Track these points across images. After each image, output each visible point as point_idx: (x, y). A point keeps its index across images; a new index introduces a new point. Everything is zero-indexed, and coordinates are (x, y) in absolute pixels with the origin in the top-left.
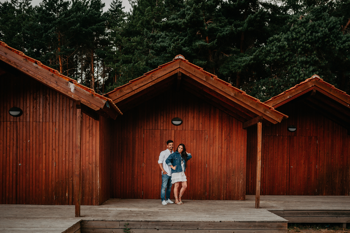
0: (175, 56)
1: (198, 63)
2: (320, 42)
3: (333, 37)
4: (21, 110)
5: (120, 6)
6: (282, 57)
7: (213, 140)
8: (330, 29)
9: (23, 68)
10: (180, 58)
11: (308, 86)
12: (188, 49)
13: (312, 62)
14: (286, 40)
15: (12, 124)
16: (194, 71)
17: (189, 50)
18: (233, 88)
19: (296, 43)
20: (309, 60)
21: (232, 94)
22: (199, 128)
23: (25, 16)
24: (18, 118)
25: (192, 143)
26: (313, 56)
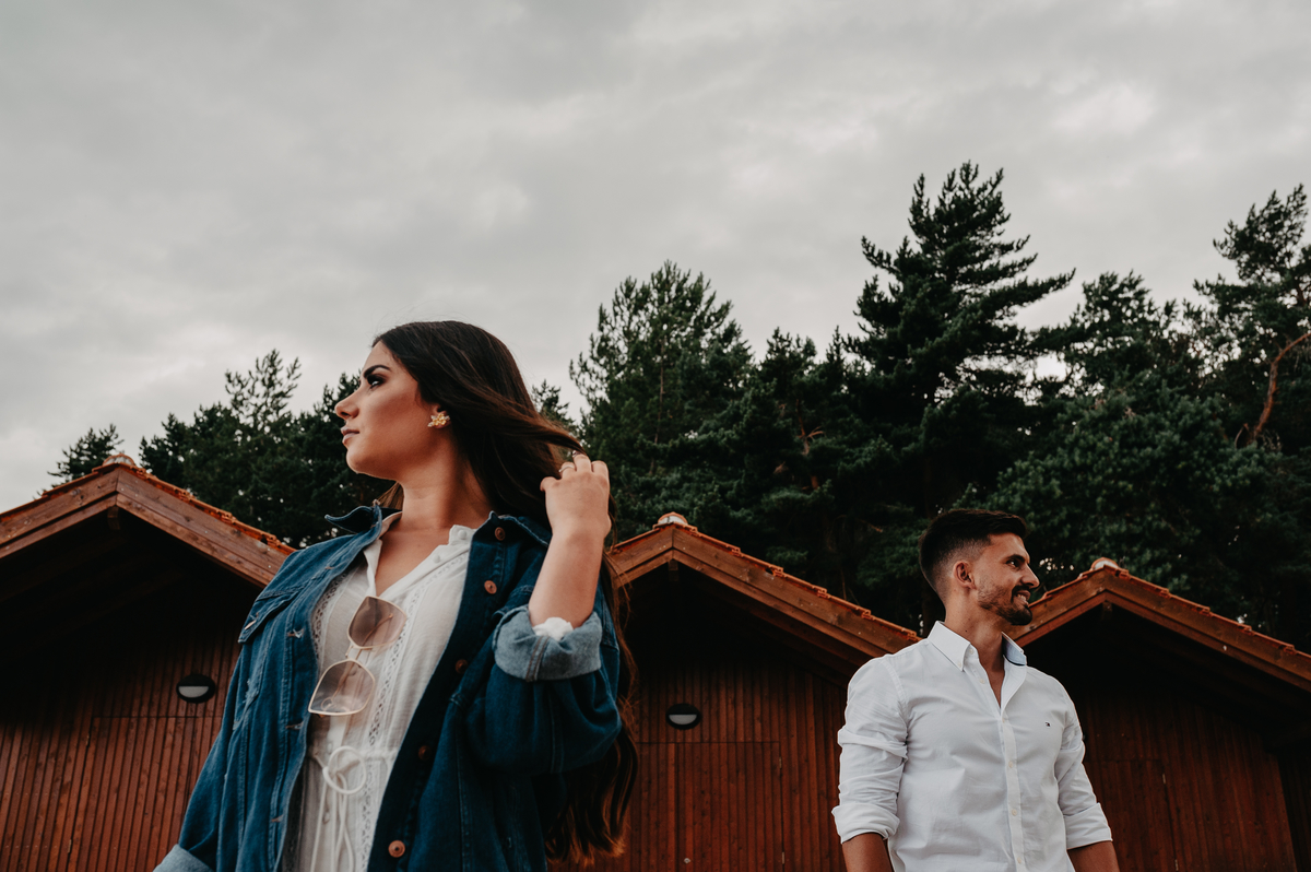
0: (659, 516)
1: (780, 558)
2: (1161, 471)
3: (1201, 455)
4: (213, 682)
5: (555, 400)
6: (1049, 524)
7: (800, 771)
8: (1188, 433)
9: (229, 555)
10: (672, 523)
11: (1084, 593)
12: (749, 515)
13: (1147, 534)
14: (1058, 473)
15: (182, 725)
16: (716, 557)
17: (750, 518)
18: (830, 600)
19: (1086, 480)
20: (1137, 530)
21: (832, 619)
22: (754, 735)
23: (265, 441)
24: (201, 706)
25: (732, 785)
26: (1150, 518)
